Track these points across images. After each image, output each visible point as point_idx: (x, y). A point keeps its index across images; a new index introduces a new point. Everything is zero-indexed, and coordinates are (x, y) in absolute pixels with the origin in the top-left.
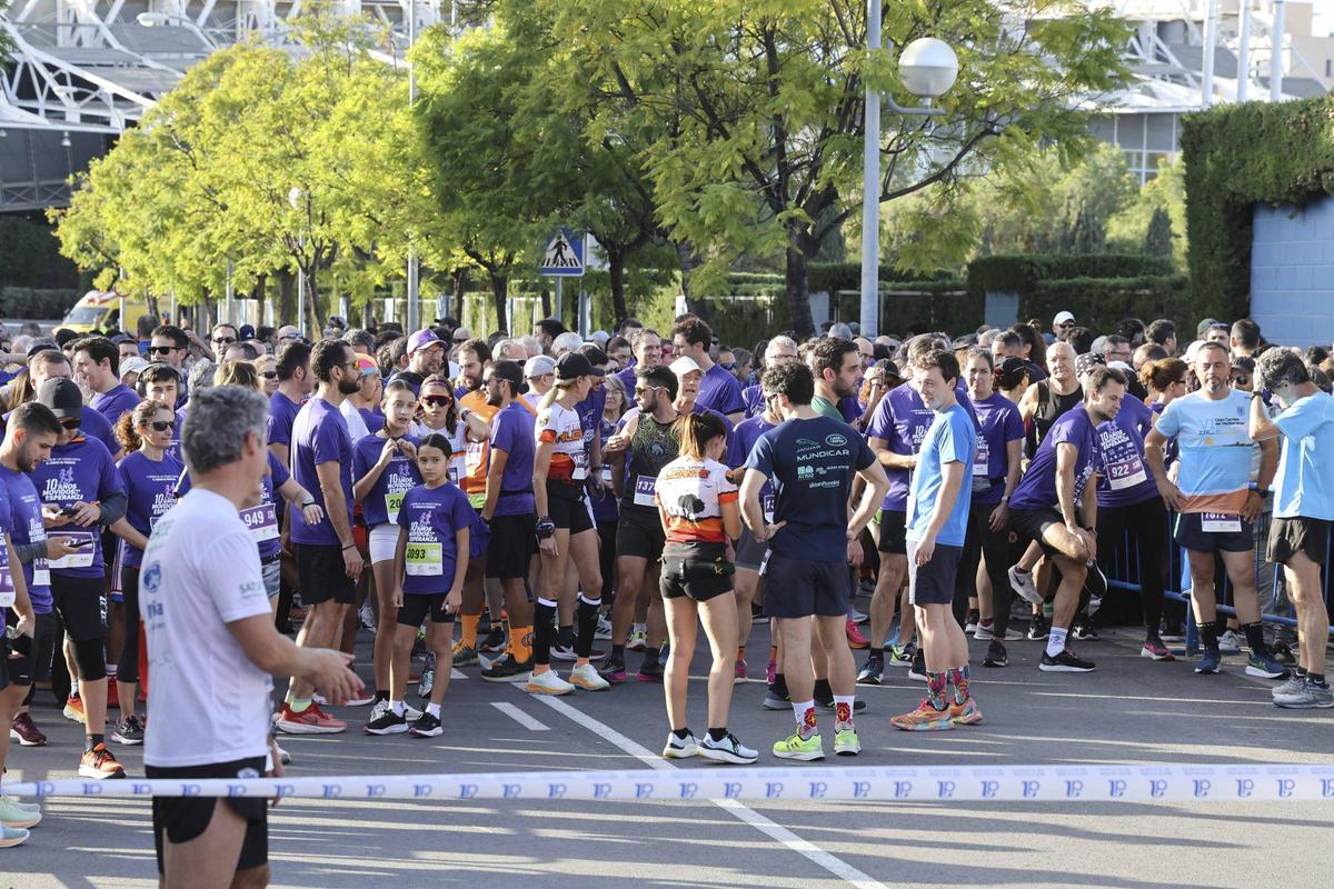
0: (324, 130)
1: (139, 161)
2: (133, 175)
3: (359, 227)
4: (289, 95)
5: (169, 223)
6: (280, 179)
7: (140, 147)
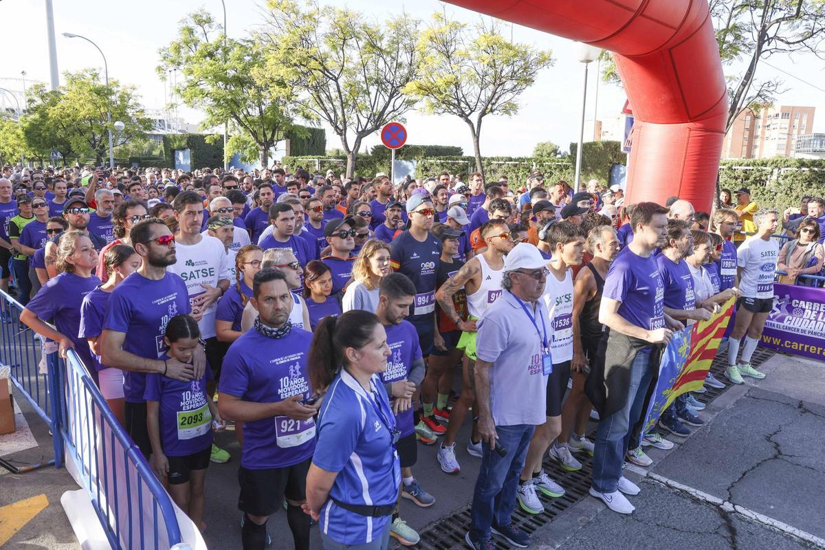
3: (10, 150)
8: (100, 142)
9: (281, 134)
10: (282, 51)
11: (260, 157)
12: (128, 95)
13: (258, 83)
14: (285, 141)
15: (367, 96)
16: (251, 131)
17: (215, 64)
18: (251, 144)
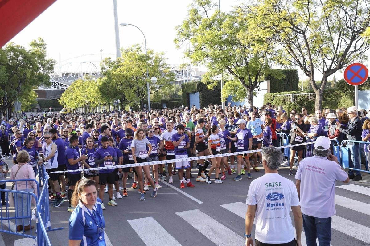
0: (88, 89)
1: (68, 93)
2: (67, 95)
3: (93, 100)
4: (84, 85)
5: (71, 100)
6: (84, 95)
7: (68, 92)
9: (263, 77)
10: (259, 18)
11: (247, 97)
12: (159, 59)
13: (243, 43)
14: (266, 81)
16: (239, 78)
17: (212, 33)
18: (240, 87)
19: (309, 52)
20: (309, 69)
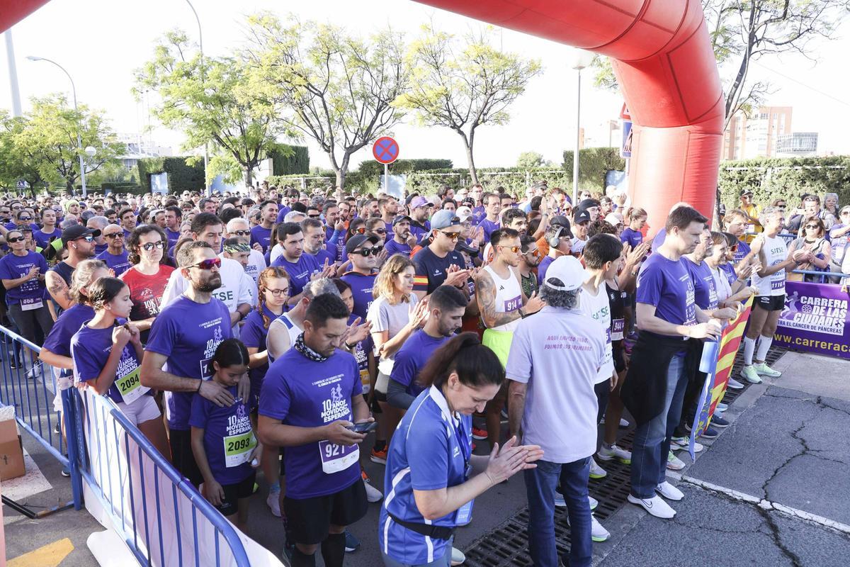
8: (71, 169)
9: (264, 153)
10: (265, 68)
11: (244, 177)
12: (99, 119)
13: (240, 101)
14: (268, 160)
15: (353, 111)
16: (233, 151)
17: (193, 84)
18: (234, 164)
19: (329, 122)
20: (328, 144)
